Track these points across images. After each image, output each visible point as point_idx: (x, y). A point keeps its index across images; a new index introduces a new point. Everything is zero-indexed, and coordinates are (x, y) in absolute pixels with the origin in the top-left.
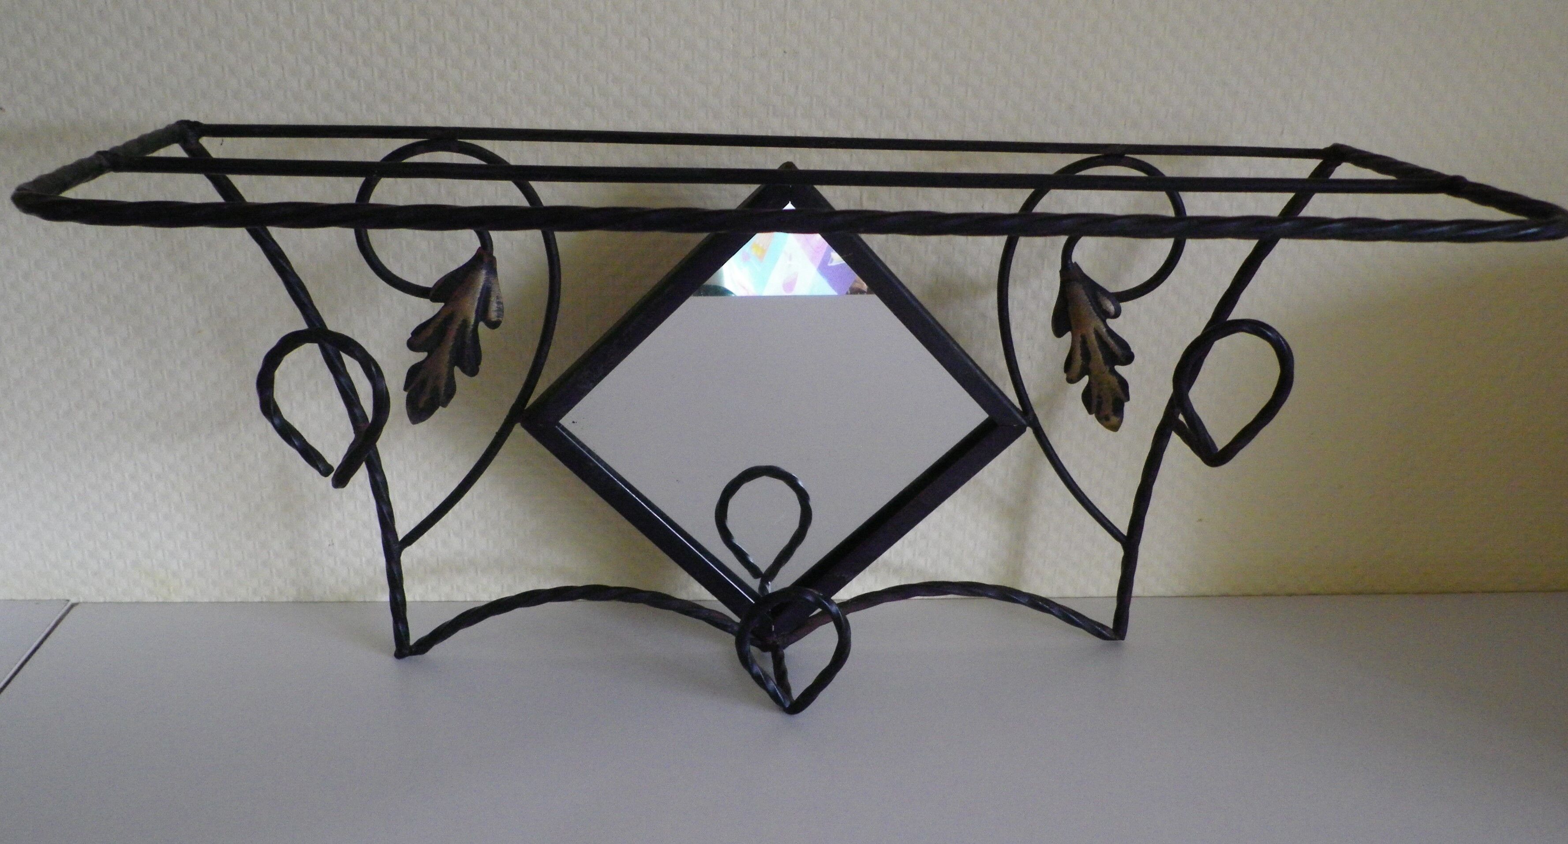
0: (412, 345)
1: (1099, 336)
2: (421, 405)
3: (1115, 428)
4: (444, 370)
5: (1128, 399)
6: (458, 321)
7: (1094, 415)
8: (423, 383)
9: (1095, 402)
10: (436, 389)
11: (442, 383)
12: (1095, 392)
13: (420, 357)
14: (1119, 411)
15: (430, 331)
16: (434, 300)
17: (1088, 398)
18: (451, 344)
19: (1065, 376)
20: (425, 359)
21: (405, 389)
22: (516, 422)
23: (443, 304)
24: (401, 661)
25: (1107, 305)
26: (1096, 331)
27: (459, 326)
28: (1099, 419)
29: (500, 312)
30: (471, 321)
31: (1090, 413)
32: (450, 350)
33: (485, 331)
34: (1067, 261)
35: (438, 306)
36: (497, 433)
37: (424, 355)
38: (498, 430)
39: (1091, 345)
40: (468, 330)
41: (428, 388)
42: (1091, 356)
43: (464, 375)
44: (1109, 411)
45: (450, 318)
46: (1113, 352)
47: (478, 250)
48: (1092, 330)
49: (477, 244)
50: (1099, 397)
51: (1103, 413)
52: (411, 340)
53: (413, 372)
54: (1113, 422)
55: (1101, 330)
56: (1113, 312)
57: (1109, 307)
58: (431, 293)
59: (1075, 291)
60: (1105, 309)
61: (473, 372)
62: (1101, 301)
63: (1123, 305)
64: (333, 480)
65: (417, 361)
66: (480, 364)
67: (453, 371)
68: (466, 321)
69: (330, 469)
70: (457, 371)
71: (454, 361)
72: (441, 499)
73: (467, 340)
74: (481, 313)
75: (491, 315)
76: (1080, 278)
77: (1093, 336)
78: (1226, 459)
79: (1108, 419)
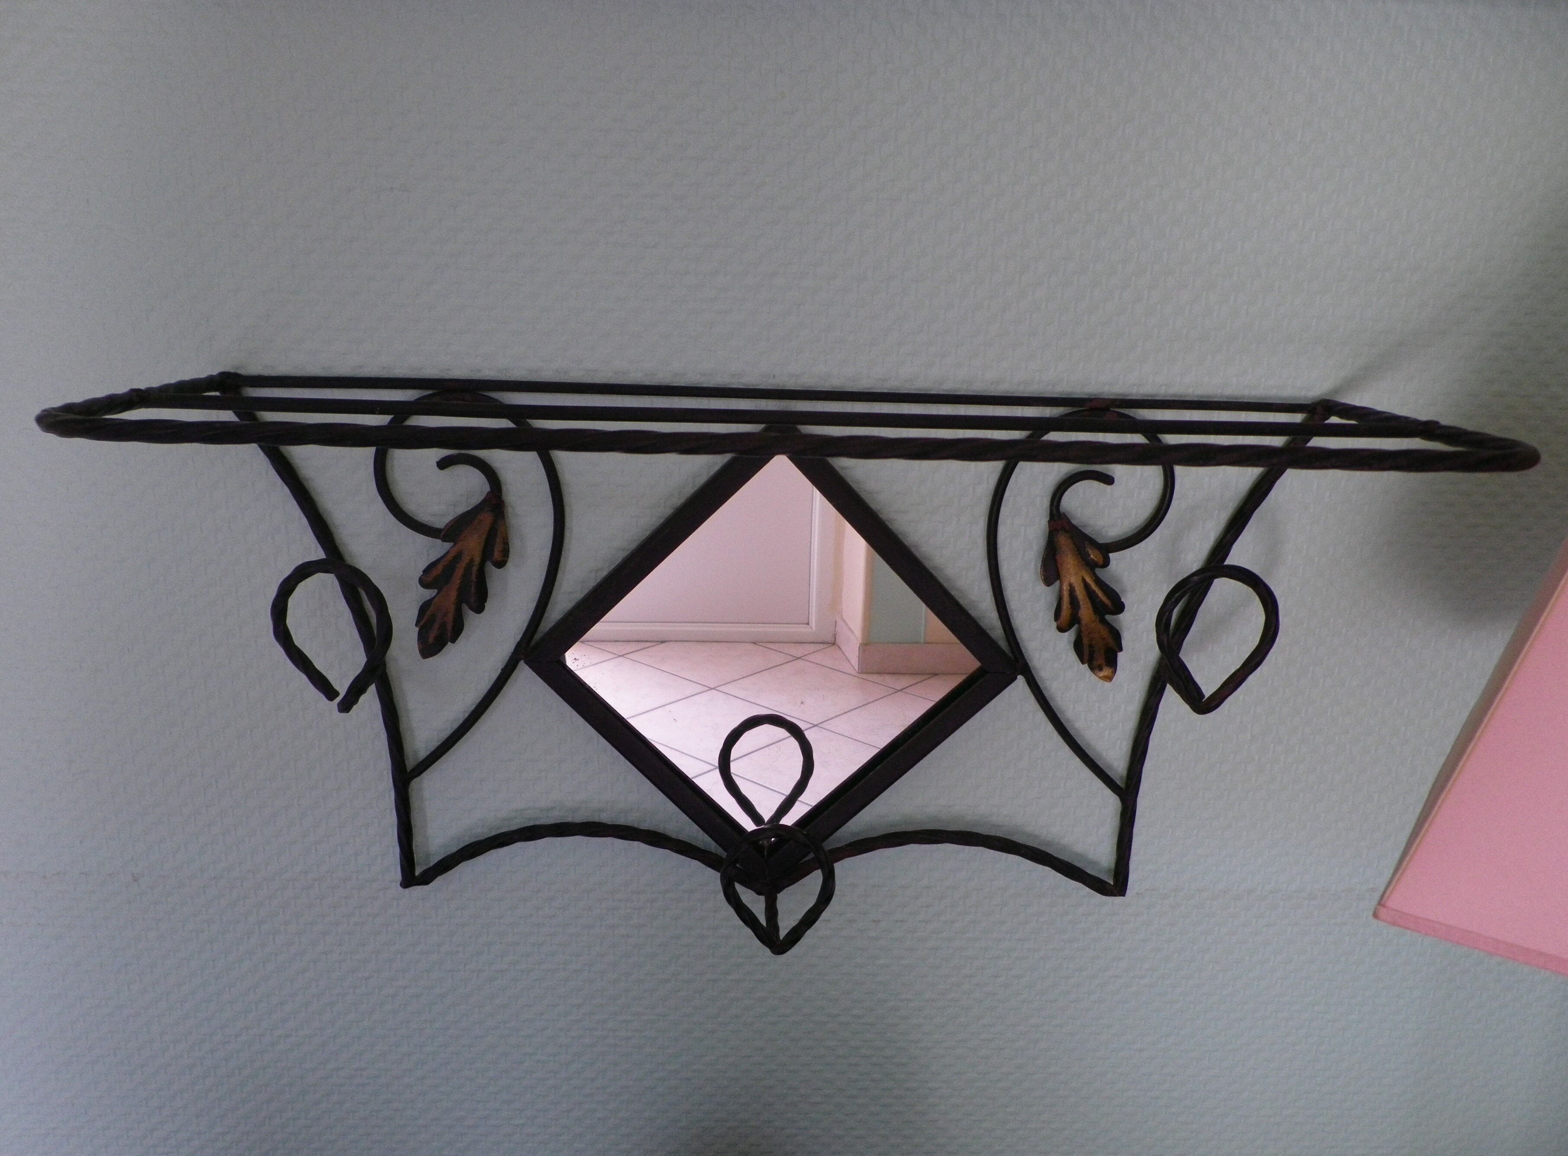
0: (424, 583)
1: (1086, 586)
2: (431, 640)
3: (1109, 678)
4: (452, 608)
5: (1121, 649)
6: (465, 560)
7: (1087, 665)
8: (432, 619)
9: (1086, 651)
10: (443, 626)
11: (450, 618)
12: (1086, 641)
13: (428, 594)
14: (1111, 662)
15: (440, 567)
16: (444, 540)
17: (1078, 647)
18: (459, 580)
19: (1054, 624)
20: (436, 596)
21: (416, 625)
22: (521, 659)
23: (452, 544)
24: (407, 890)
25: (1093, 555)
26: (1084, 581)
27: (466, 564)
28: (1092, 668)
29: (506, 552)
30: (477, 560)
31: (1083, 663)
32: (459, 587)
33: (490, 568)
34: (1055, 511)
35: (447, 546)
36: (502, 669)
37: (434, 592)
38: (503, 666)
39: (1080, 594)
40: (475, 569)
41: (436, 626)
42: (1079, 607)
43: (472, 612)
44: (1101, 661)
45: (458, 557)
46: (1101, 602)
47: (488, 493)
48: (1081, 578)
49: (487, 488)
50: (1091, 646)
51: (1095, 663)
52: (422, 577)
53: (424, 609)
54: (1106, 672)
55: (1089, 580)
56: (1101, 562)
57: (1096, 557)
58: (442, 534)
59: (1063, 540)
60: (1092, 559)
61: (479, 609)
62: (1088, 552)
63: (1112, 555)
64: (339, 704)
65: (428, 598)
66: (486, 602)
67: (461, 607)
68: (472, 560)
69: (337, 694)
70: (465, 607)
71: (462, 598)
72: (448, 733)
73: (474, 577)
74: (486, 554)
75: (497, 555)
76: (1067, 528)
77: (1082, 585)
78: (1213, 706)
79: (1101, 669)
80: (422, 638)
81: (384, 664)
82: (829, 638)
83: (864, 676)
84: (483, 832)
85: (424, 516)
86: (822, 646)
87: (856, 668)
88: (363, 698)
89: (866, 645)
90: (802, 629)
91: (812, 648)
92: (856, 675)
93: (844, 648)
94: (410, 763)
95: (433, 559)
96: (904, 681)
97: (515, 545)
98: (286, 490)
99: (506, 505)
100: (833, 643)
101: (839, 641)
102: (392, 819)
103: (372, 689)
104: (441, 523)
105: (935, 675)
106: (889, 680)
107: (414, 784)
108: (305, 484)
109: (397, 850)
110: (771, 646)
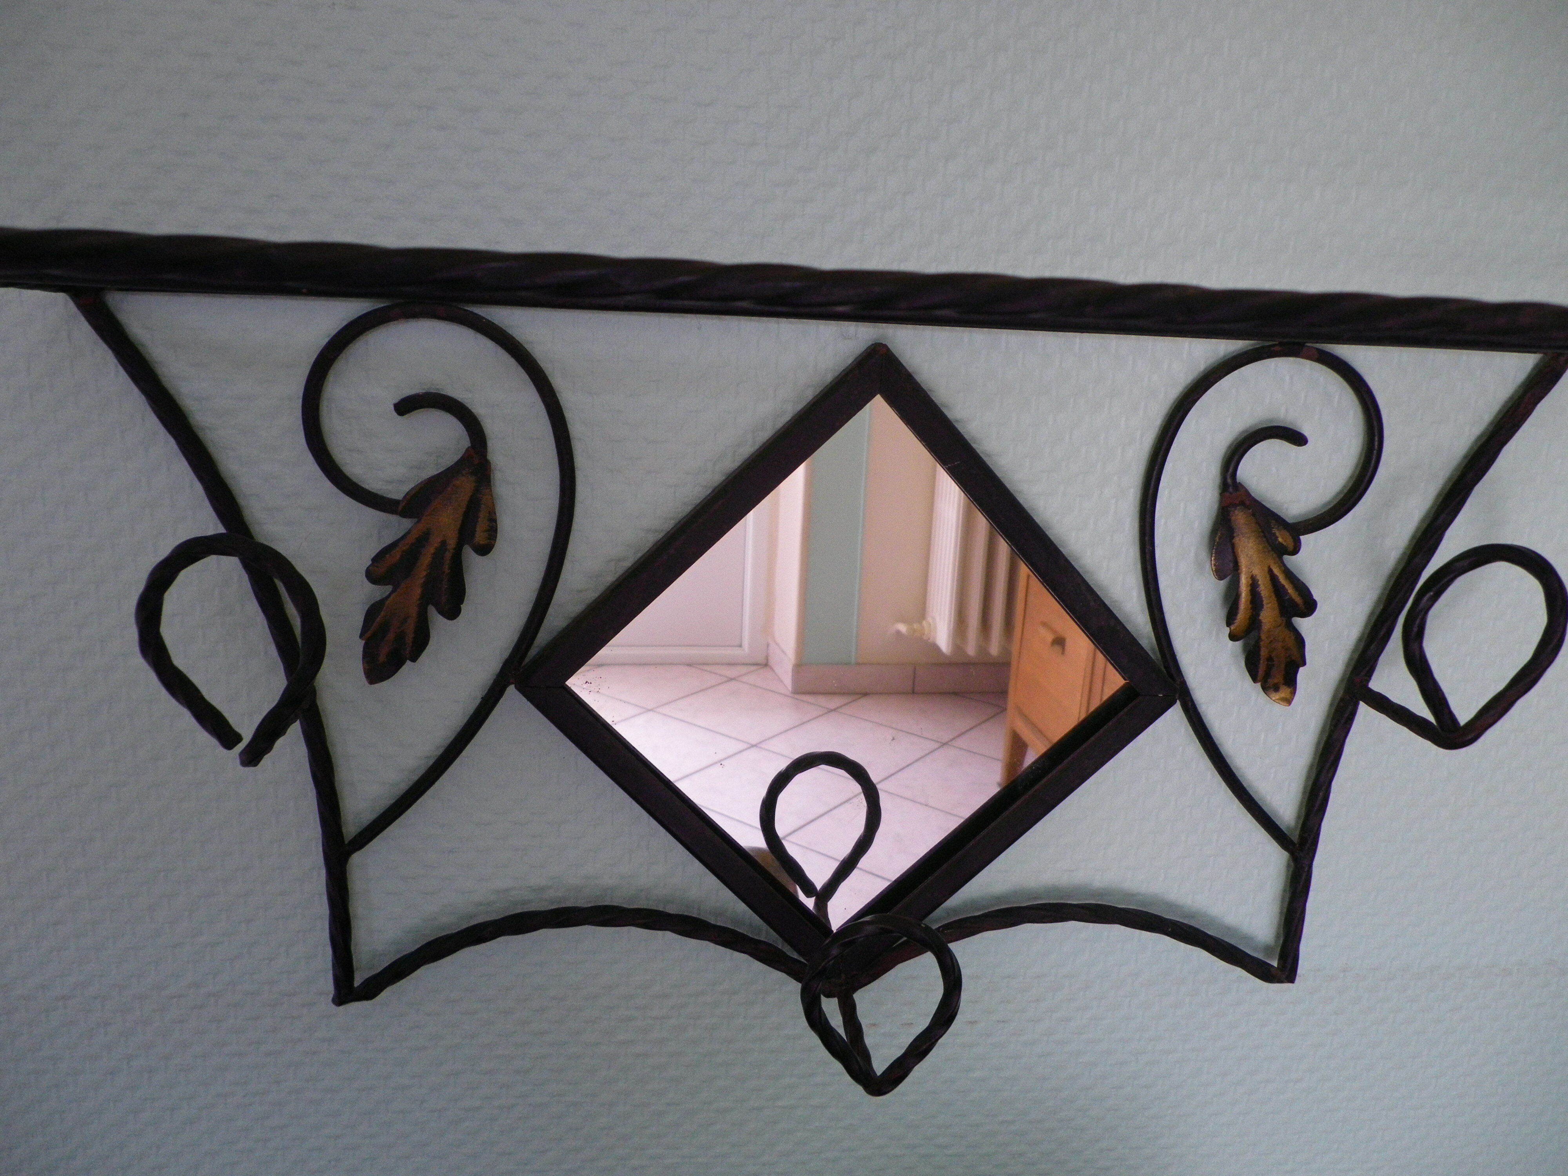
0: (372, 576)
1: (1273, 578)
2: (382, 658)
3: (1289, 701)
4: (413, 611)
5: (1303, 664)
6: (435, 542)
7: (1259, 684)
8: (384, 628)
9: (1260, 667)
10: (400, 637)
11: (410, 628)
12: (1264, 653)
13: (378, 592)
14: (1291, 682)
15: (397, 554)
16: (404, 514)
17: (1251, 660)
18: (425, 573)
19: (1227, 630)
20: (389, 595)
21: (361, 637)
22: (509, 684)
23: (416, 520)
24: (341, 1008)
25: (1283, 538)
26: (1270, 571)
27: (436, 548)
28: (1265, 689)
29: (492, 531)
30: (452, 543)
31: (1255, 680)
32: (424, 582)
33: (470, 557)
34: (1229, 481)
35: (406, 524)
36: (482, 698)
37: (388, 588)
38: (484, 694)
39: (1265, 589)
40: (448, 555)
41: (391, 636)
42: (1262, 606)
43: (440, 617)
44: (1278, 678)
45: (423, 539)
46: (1291, 600)
47: (467, 450)
48: (1266, 569)
49: (466, 443)
50: (1270, 659)
51: (1271, 681)
52: (370, 568)
53: (372, 613)
54: (1284, 692)
55: (1276, 571)
56: (1291, 547)
57: (1285, 541)
58: (400, 508)
59: (1240, 518)
60: (1280, 543)
61: (452, 612)
62: (1275, 533)
63: (1303, 538)
64: (242, 754)
65: (378, 598)
66: (462, 603)
67: (426, 612)
68: (444, 543)
69: (238, 738)
70: (432, 612)
71: (428, 598)
72: (404, 787)
73: (446, 569)
74: (465, 534)
75: (480, 537)
76: (1248, 503)
77: (1268, 578)
78: (1470, 740)
79: (1276, 689)
80: (369, 656)
81: (313, 693)
82: (760, 659)
83: (796, 696)
84: (451, 923)
85: (373, 483)
86: (754, 668)
87: (790, 689)
88: (280, 743)
89: (799, 667)
90: (737, 652)
91: (743, 669)
92: (792, 695)
93: (775, 669)
94: (351, 828)
95: (388, 541)
96: (836, 702)
97: (505, 523)
98: (172, 442)
99: (492, 467)
100: (765, 664)
101: (772, 662)
102: (322, 908)
103: (295, 730)
104: (397, 492)
105: (865, 694)
106: (822, 700)
107: (356, 859)
108: (201, 435)
109: (329, 951)
110: (705, 667)
